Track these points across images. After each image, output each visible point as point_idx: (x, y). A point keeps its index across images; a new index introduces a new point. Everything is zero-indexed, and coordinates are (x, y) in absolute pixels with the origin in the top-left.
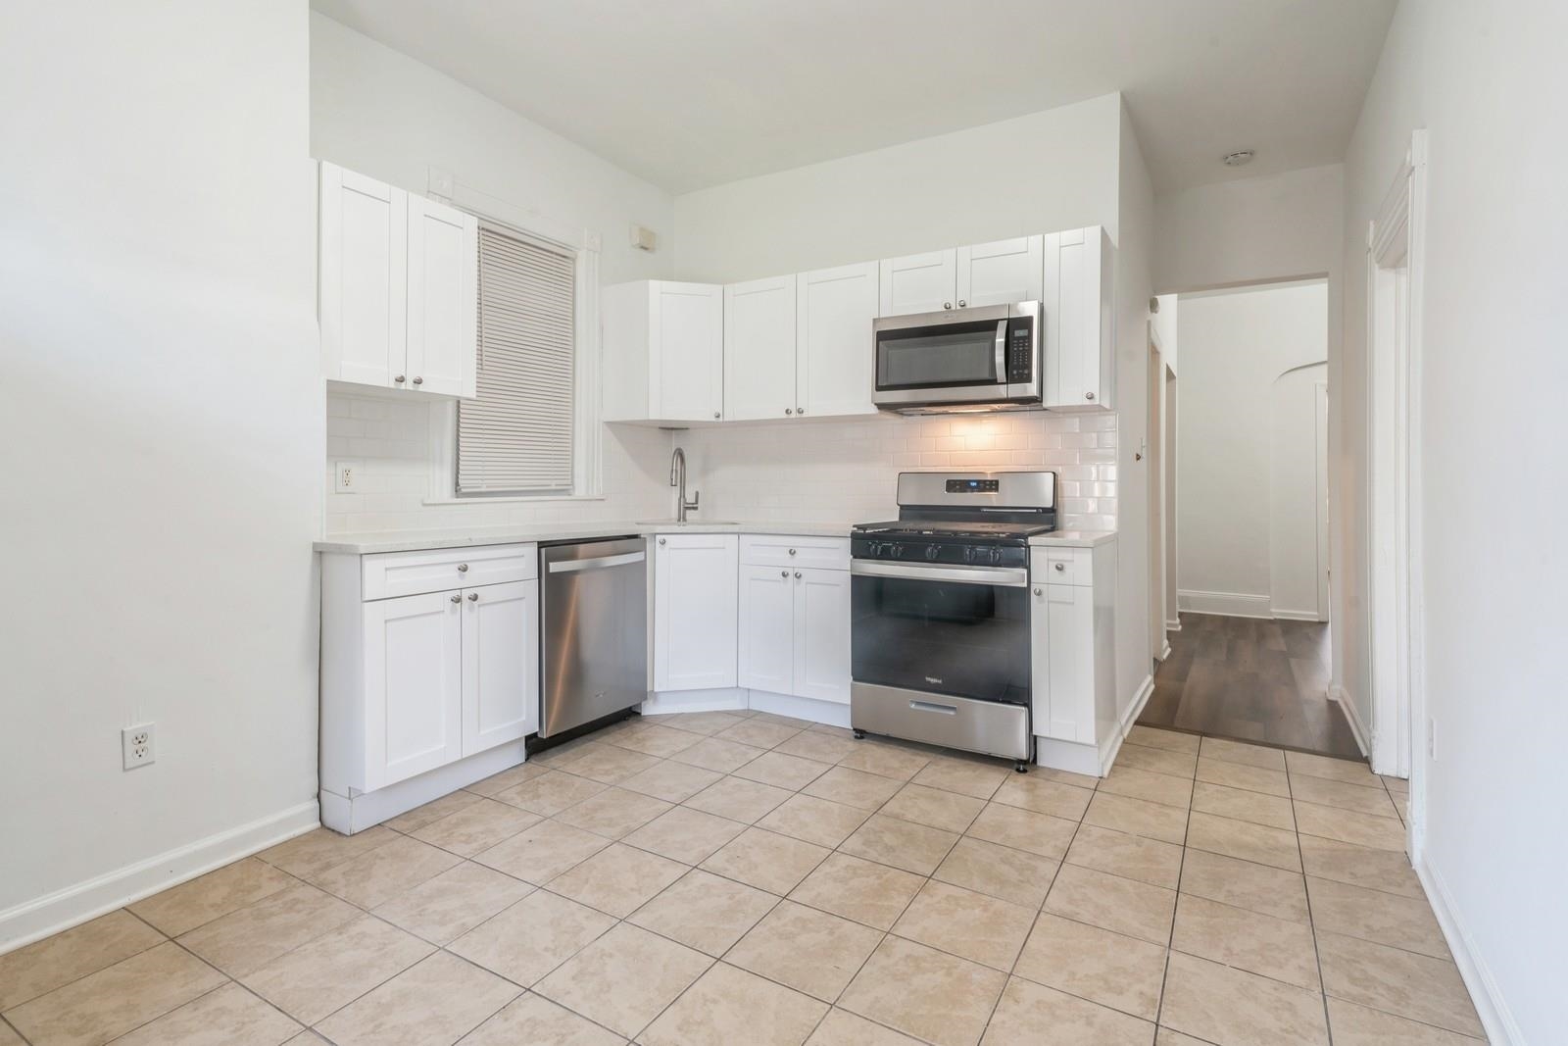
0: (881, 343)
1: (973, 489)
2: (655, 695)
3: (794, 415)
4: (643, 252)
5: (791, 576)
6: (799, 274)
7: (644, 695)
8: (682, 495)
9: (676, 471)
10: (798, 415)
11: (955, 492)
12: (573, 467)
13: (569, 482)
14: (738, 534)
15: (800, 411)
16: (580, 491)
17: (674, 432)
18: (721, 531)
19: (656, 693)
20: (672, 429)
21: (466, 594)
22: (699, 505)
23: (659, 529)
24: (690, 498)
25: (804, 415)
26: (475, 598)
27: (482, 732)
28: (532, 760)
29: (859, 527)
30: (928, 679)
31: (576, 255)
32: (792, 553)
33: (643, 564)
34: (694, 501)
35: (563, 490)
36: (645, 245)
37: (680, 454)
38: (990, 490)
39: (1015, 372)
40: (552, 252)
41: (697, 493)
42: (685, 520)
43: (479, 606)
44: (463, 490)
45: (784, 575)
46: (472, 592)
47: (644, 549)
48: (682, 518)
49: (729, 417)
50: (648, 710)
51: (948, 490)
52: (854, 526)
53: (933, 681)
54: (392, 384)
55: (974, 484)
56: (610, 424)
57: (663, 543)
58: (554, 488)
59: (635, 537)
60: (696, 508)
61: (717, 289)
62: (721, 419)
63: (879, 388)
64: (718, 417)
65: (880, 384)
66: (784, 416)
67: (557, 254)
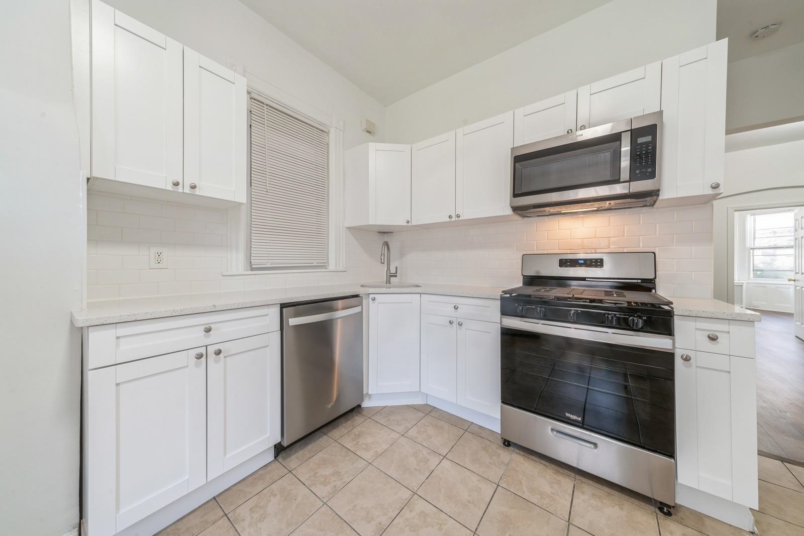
0: (517, 164)
1: (581, 265)
2: (370, 396)
3: (453, 219)
4: (367, 134)
5: (455, 324)
6: (457, 130)
7: (361, 396)
8: (388, 269)
9: (384, 254)
10: (457, 219)
11: (566, 267)
12: (328, 253)
13: (325, 261)
14: (420, 294)
15: (458, 216)
16: (332, 266)
17: (386, 234)
18: (410, 292)
19: (370, 395)
20: (385, 233)
21: (211, 349)
22: (398, 275)
23: (371, 290)
24: (393, 271)
25: (461, 219)
26: (218, 352)
27: (228, 456)
28: (280, 458)
29: (505, 292)
30: (567, 415)
31: (329, 130)
32: (456, 308)
33: (361, 313)
34: (395, 272)
35: (322, 266)
36: (370, 130)
37: (386, 244)
38: (596, 266)
39: (638, 172)
40: (314, 127)
41: (397, 267)
42: (390, 283)
43: (225, 357)
44: (253, 266)
45: (451, 323)
46: (217, 347)
47: (361, 304)
48: (388, 282)
49: (414, 223)
50: (366, 404)
51: (561, 265)
52: (503, 292)
53: (574, 417)
54: (170, 187)
55: (582, 262)
56: (349, 228)
57: (374, 299)
58: (315, 264)
59: (357, 296)
60: (396, 276)
61: (407, 147)
62: (410, 224)
63: (515, 195)
64: (408, 223)
65: (516, 193)
66: (448, 220)
67: (317, 128)
